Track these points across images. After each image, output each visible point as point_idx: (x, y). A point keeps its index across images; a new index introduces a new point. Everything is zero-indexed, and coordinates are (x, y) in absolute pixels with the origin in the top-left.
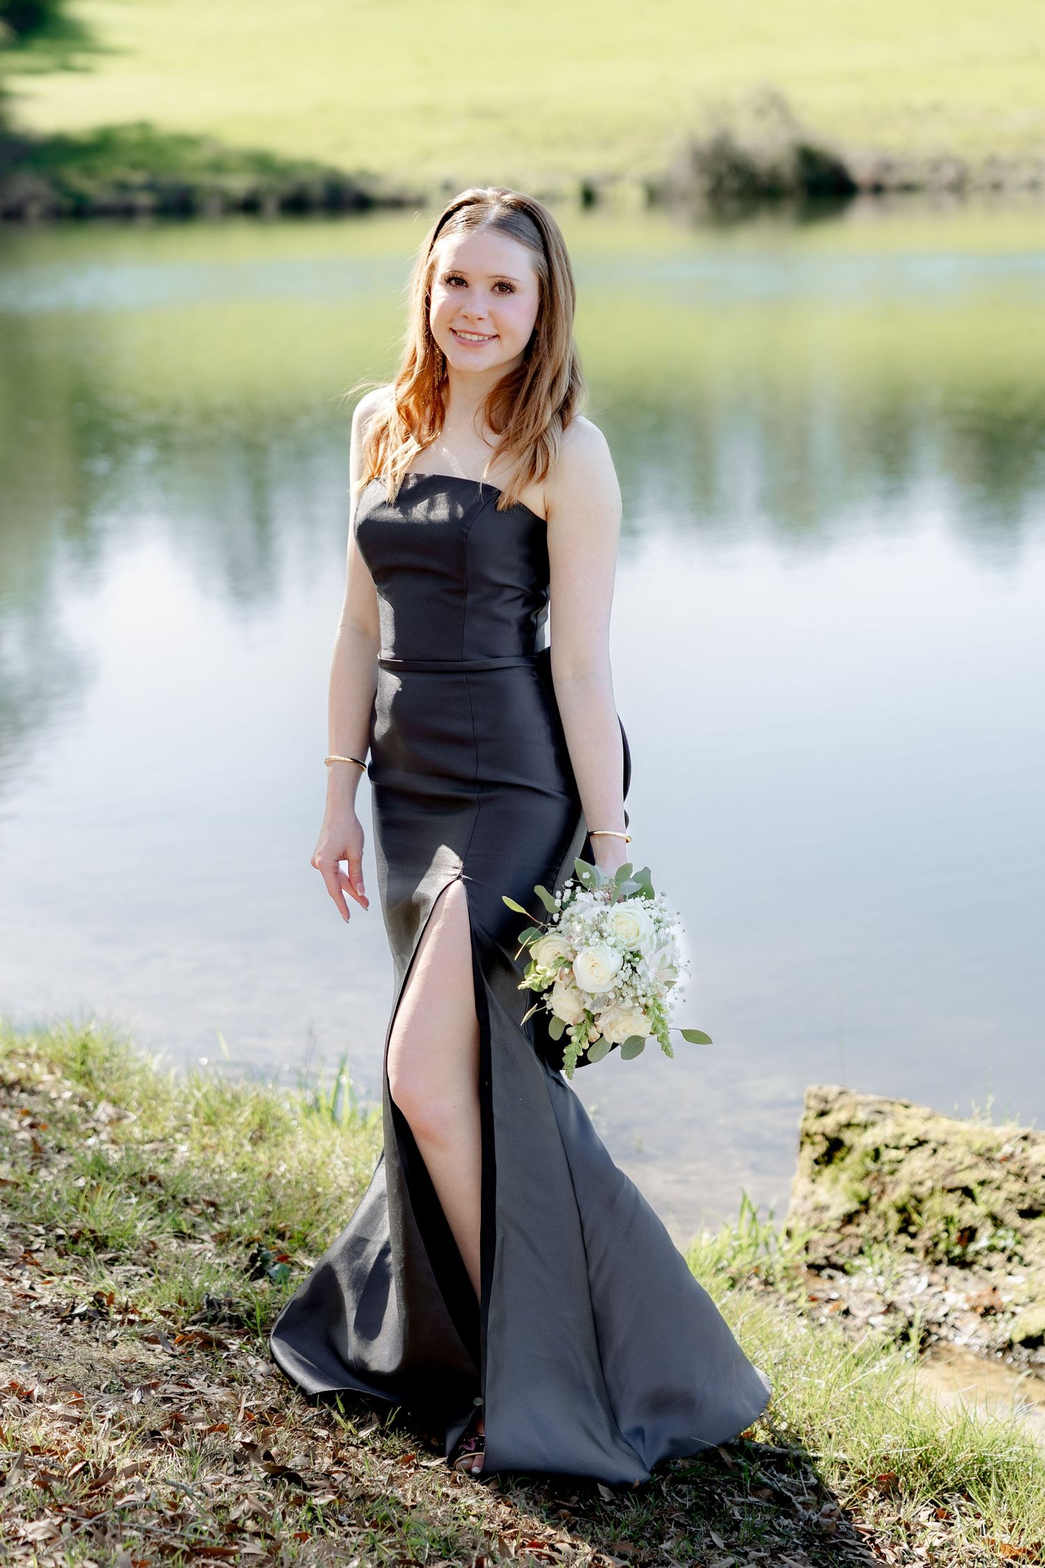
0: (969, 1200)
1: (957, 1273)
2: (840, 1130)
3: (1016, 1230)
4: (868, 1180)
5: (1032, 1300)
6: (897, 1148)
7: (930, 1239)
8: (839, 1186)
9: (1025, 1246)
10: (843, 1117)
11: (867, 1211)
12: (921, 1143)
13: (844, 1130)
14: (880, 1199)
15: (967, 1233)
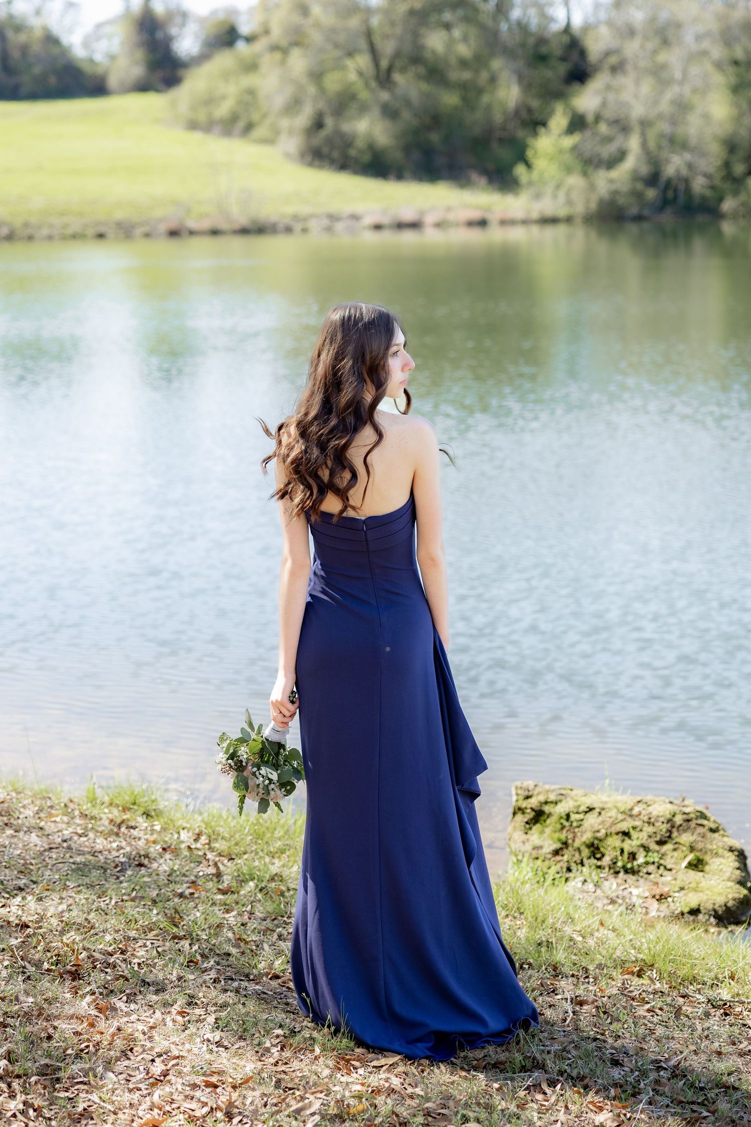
0: (626, 838)
1: (631, 878)
2: (541, 806)
3: (658, 852)
4: (564, 831)
5: (682, 889)
6: (577, 813)
7: (611, 860)
8: (545, 835)
9: (665, 860)
10: (542, 798)
11: (567, 848)
12: (591, 809)
13: (544, 805)
14: (574, 841)
15: (631, 856)
